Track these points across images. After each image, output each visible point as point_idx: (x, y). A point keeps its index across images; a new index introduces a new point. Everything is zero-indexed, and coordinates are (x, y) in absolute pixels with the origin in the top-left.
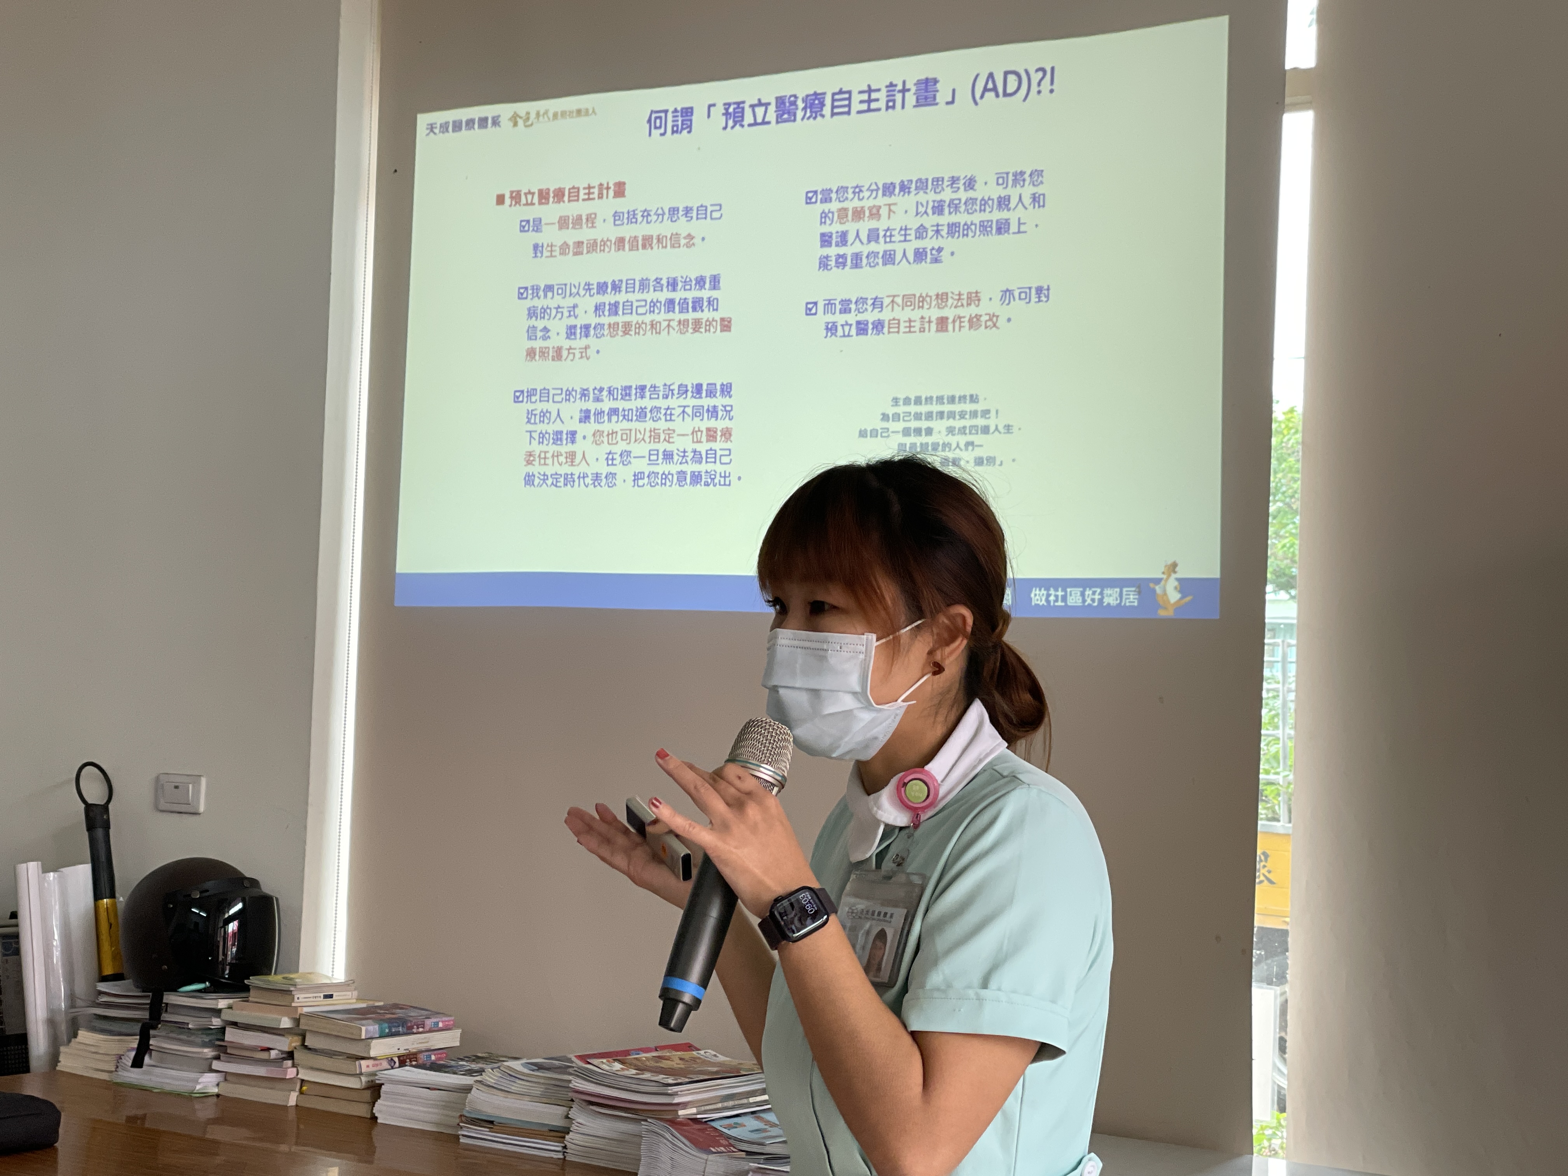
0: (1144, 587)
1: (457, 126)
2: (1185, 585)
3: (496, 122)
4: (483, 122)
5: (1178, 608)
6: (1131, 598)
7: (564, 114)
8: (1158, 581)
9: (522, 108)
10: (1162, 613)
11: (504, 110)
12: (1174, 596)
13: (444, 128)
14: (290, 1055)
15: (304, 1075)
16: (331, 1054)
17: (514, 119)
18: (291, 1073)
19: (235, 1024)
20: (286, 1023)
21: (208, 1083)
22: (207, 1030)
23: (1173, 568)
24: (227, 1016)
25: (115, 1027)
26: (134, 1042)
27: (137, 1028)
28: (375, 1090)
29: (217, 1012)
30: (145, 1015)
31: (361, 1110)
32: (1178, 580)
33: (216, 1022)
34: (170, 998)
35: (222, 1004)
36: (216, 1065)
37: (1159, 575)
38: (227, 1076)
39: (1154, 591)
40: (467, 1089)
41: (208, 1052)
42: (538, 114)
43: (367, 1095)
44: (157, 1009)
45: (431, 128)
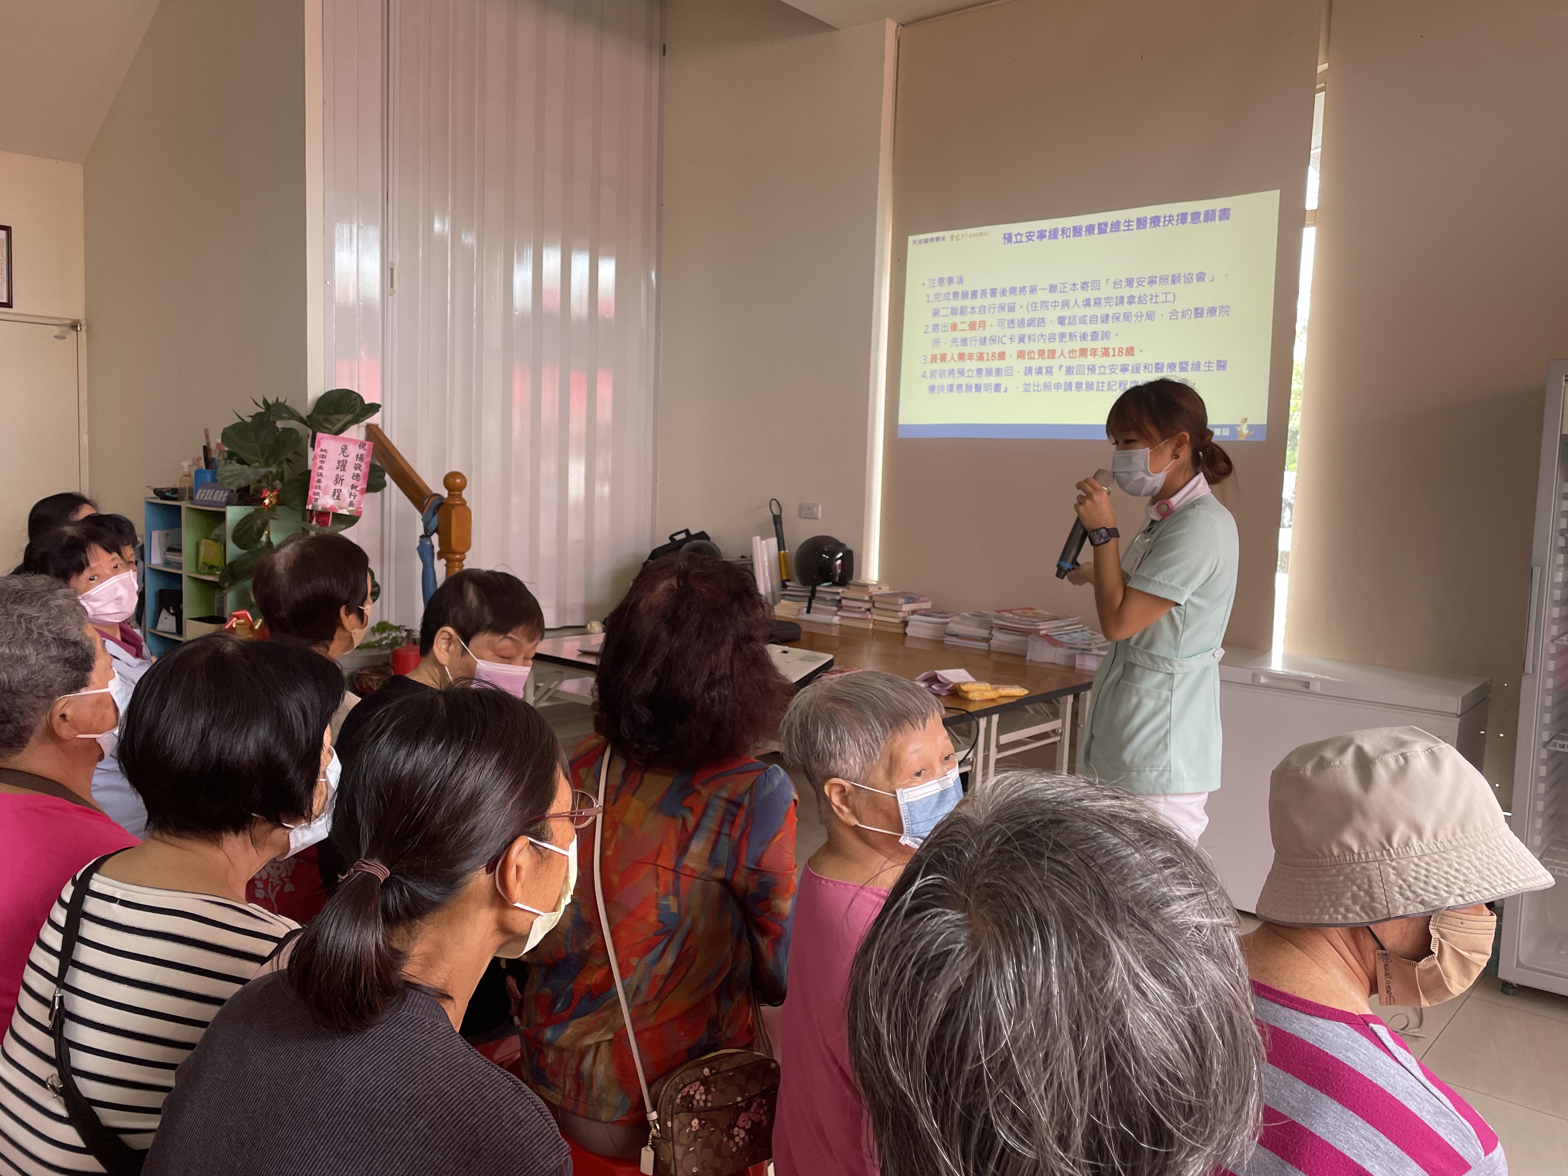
0: (1233, 428)
1: (926, 241)
2: (1250, 427)
3: (943, 239)
4: (938, 239)
5: (1248, 436)
6: (1226, 432)
7: (974, 235)
8: (1238, 426)
9: (955, 233)
10: (1240, 439)
11: (947, 234)
12: (1245, 431)
13: (920, 242)
14: (869, 610)
15: (875, 617)
16: (886, 610)
17: (952, 237)
18: (870, 617)
19: (845, 598)
20: (867, 598)
21: (836, 620)
22: (834, 600)
23: (1246, 420)
24: (842, 595)
25: (795, 598)
26: (806, 604)
27: (807, 599)
28: (905, 623)
29: (838, 594)
30: (809, 594)
31: (900, 631)
32: (1249, 425)
33: (838, 597)
34: (818, 588)
35: (840, 590)
36: (839, 613)
37: (1239, 423)
38: (843, 617)
39: (1236, 430)
40: (947, 623)
41: (835, 609)
42: (963, 235)
43: (902, 625)
44: (813, 592)
45: (915, 242)
